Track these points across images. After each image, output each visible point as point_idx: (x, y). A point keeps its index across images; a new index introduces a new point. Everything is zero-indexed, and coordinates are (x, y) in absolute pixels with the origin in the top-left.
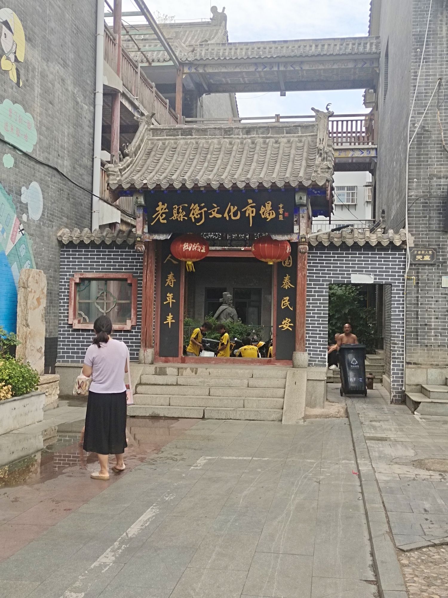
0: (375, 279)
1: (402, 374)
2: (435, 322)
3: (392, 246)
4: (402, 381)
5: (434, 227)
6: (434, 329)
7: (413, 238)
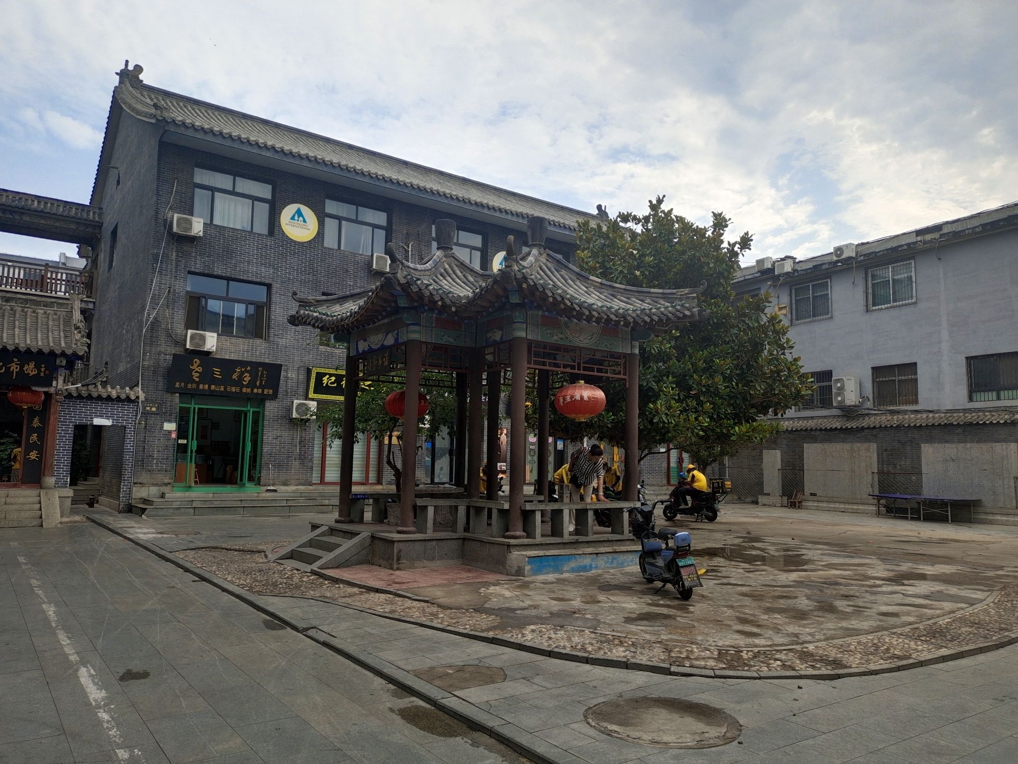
0: (113, 422)
1: (130, 491)
2: (157, 454)
3: (128, 399)
4: (129, 497)
5: (160, 388)
6: (156, 459)
7: (144, 395)
